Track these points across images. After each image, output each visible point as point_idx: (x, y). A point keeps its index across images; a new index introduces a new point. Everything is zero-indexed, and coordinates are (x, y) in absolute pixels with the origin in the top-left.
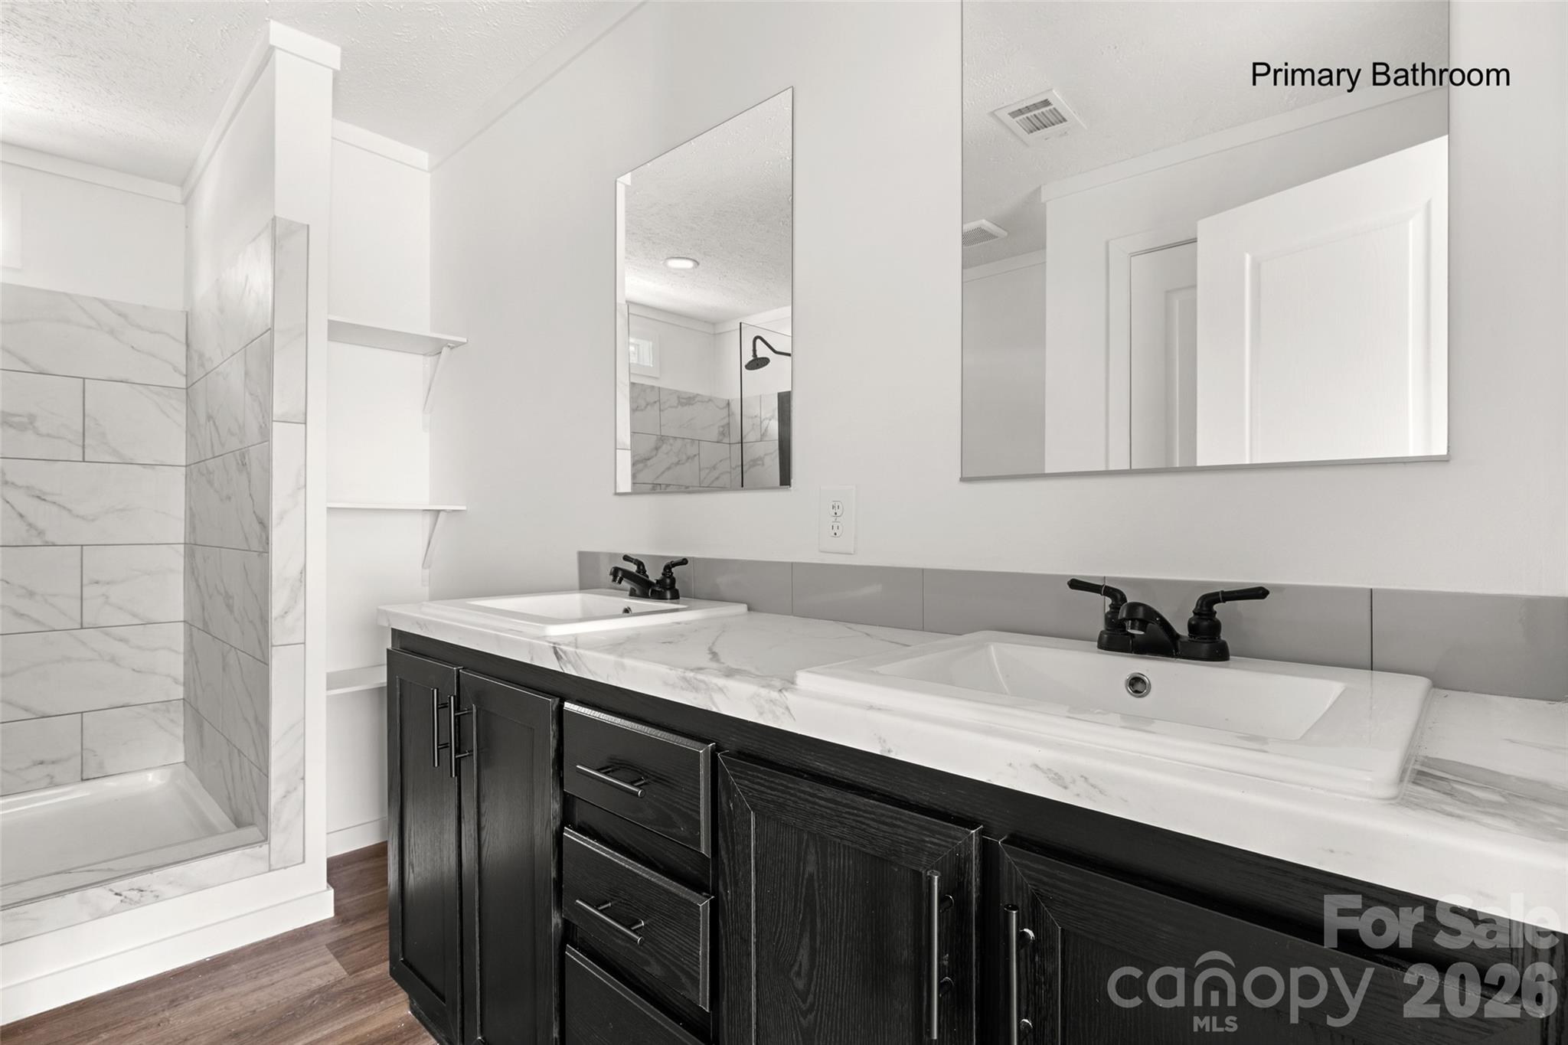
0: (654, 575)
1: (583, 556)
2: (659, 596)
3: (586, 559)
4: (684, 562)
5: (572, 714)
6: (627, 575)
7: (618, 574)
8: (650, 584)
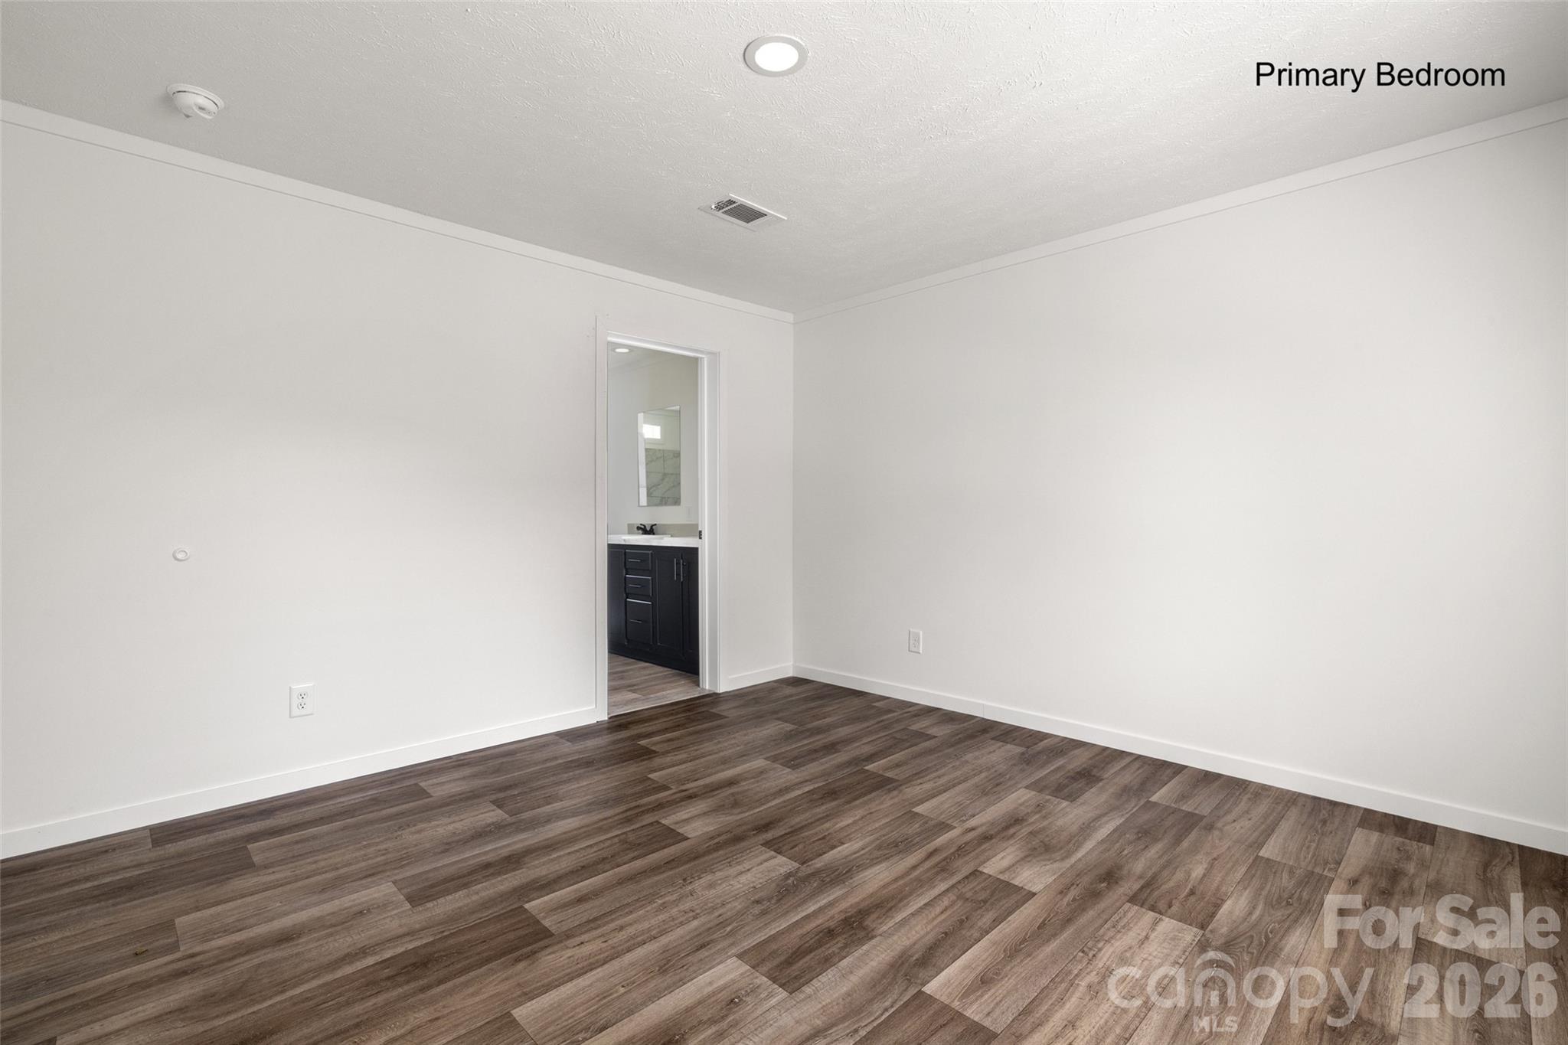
0: (648, 529)
1: (629, 525)
2: (649, 534)
3: (630, 526)
4: (655, 525)
5: (629, 553)
6: (641, 528)
7: (638, 528)
8: (646, 530)
